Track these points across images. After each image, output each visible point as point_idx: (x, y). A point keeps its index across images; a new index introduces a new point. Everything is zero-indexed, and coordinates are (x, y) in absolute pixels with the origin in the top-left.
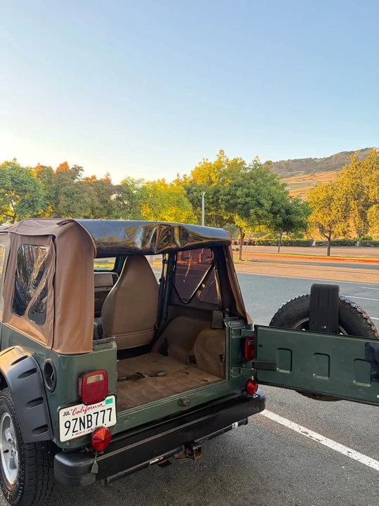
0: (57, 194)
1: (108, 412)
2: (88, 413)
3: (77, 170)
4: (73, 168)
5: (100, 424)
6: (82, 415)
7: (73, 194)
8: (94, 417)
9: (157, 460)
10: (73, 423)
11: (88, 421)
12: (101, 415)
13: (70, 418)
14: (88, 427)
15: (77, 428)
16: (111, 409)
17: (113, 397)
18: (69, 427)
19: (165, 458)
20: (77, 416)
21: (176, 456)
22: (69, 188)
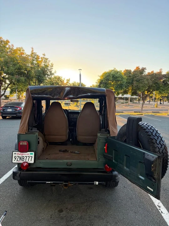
0: (132, 81)
1: (30, 158)
2: (23, 156)
3: (143, 69)
4: (141, 69)
5: (27, 161)
6: (21, 156)
7: (140, 80)
8: (25, 158)
9: (49, 182)
10: (17, 157)
11: (23, 159)
12: (28, 158)
13: (16, 155)
14: (22, 161)
15: (19, 159)
16: (32, 157)
17: (33, 153)
18: (16, 158)
19: (54, 183)
20: (19, 156)
21: (60, 184)
22: (138, 78)
